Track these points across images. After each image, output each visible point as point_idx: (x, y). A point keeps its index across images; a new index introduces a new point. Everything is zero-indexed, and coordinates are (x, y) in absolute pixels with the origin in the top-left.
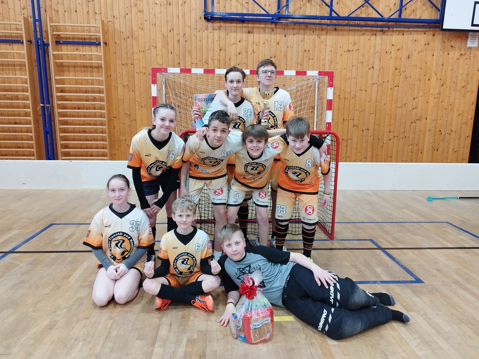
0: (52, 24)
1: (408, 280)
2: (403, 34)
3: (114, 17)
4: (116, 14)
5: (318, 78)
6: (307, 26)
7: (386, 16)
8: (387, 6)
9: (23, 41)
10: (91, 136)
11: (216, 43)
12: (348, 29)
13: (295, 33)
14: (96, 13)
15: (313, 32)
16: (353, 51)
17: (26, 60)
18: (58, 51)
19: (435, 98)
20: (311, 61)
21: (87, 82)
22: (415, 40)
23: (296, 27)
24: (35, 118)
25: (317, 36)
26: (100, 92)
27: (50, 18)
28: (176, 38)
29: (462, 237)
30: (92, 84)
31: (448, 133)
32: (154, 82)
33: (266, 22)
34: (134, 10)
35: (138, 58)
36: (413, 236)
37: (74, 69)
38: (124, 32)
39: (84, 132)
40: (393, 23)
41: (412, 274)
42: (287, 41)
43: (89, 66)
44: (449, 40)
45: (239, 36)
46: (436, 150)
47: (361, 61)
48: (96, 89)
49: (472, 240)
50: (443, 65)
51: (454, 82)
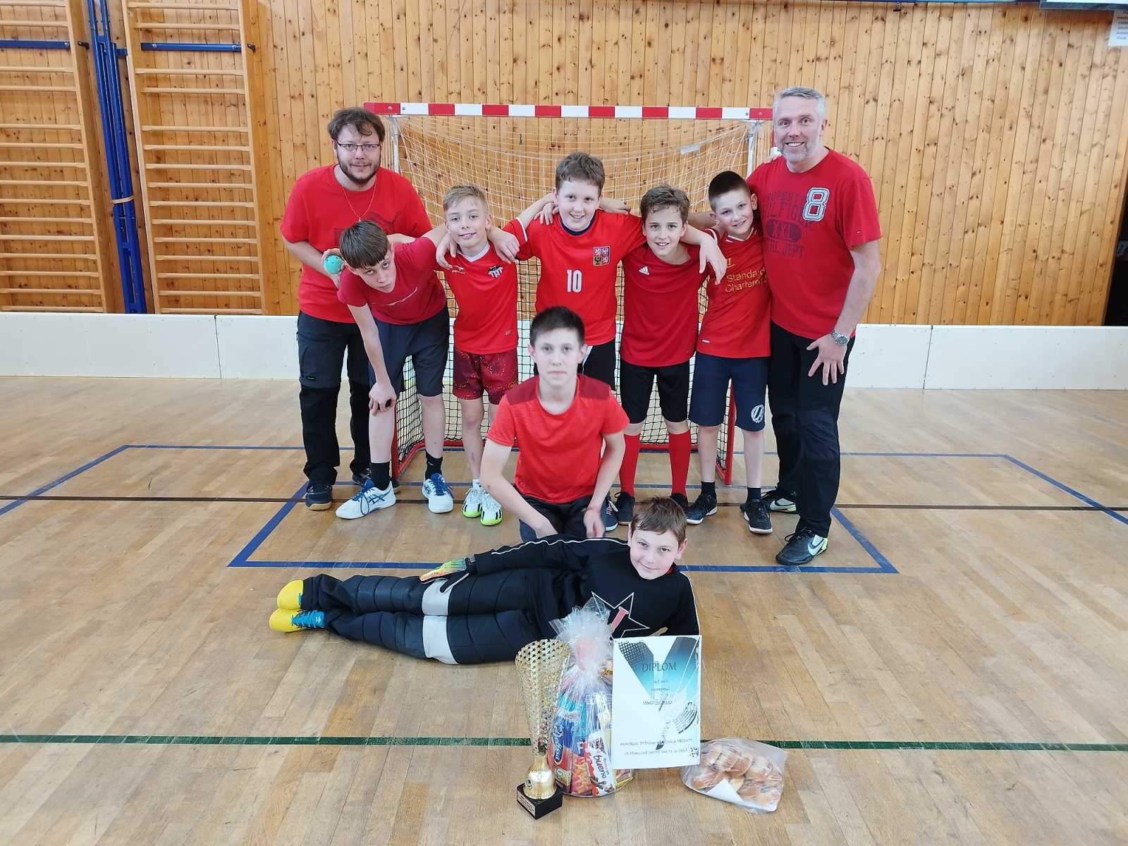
2: (951, 17)
5: (746, 124)
6: (718, 2)
9: (69, 45)
10: (225, 261)
16: (827, 58)
17: (77, 88)
18: (148, 66)
19: (1024, 173)
20: (727, 85)
21: (213, 137)
22: (980, 32)
23: (692, 2)
24: (99, 220)
25: (741, 24)
26: (242, 160)
28: (413, 32)
30: (224, 142)
31: (1053, 258)
35: (327, 82)
37: (184, 107)
38: (295, 22)
39: (210, 251)
41: (876, 554)
42: (671, 36)
43: (218, 101)
44: (1064, 31)
45: (558, 26)
46: (1023, 297)
47: (847, 85)
48: (233, 155)
50: (1046, 92)
51: (1073, 134)
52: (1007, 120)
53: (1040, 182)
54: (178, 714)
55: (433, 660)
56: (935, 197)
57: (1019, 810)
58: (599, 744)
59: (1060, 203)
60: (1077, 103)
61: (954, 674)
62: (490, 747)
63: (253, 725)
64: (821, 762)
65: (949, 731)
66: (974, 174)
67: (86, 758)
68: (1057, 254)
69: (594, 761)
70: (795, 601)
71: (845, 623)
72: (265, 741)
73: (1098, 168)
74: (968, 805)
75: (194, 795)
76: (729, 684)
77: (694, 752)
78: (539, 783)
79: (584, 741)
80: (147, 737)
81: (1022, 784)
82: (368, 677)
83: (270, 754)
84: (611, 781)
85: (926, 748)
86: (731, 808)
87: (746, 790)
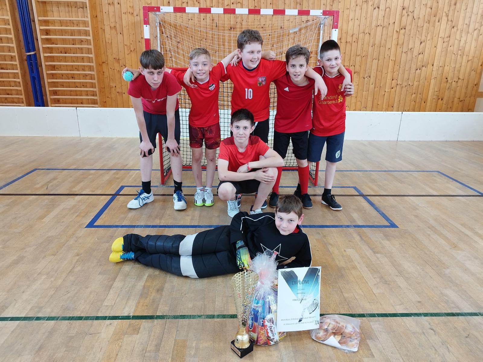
10: (81, 82)
21: (72, 23)
24: (21, 63)
26: (86, 34)
30: (78, 25)
39: (73, 78)
46: (440, 99)
48: (82, 32)
50: (455, 4)
51: (466, 24)
52: (437, 17)
53: (451, 46)
54: (62, 305)
55: (187, 277)
56: (403, 54)
57: (473, 348)
58: (271, 321)
59: (459, 57)
60: (469, 10)
61: (432, 278)
62: (216, 320)
63: (99, 309)
64: (376, 324)
65: (434, 307)
66: (421, 43)
67: (15, 329)
68: (456, 80)
69: (269, 329)
70: (353, 242)
71: (377, 253)
72: (105, 318)
73: (477, 40)
74: (449, 346)
75: (70, 348)
76: (327, 284)
77: (317, 322)
78: (242, 341)
79: (264, 319)
80: (46, 317)
81: (472, 334)
82: (154, 284)
83: (107, 325)
84: (277, 338)
85: (424, 316)
86: (335, 350)
87: (342, 341)
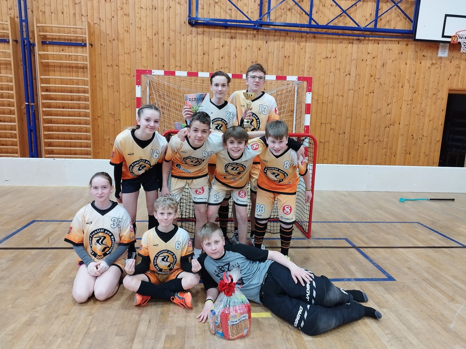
0: (39, 25)
1: (381, 277)
2: (378, 44)
3: (100, 19)
4: (102, 16)
5: (297, 83)
6: (287, 34)
7: (363, 25)
8: (364, 16)
9: (9, 41)
10: (75, 135)
11: (199, 47)
12: (326, 38)
13: (276, 40)
14: (82, 15)
15: (293, 39)
16: (330, 58)
17: (12, 59)
18: (44, 51)
19: (407, 105)
20: (291, 67)
21: (72, 82)
22: (390, 49)
23: (276, 34)
24: (19, 116)
25: (296, 43)
26: (85, 92)
27: (36, 19)
28: (161, 41)
29: (432, 237)
30: (77, 84)
31: (420, 138)
32: (139, 83)
33: (248, 28)
34: (120, 13)
35: (123, 60)
36: (386, 235)
37: (60, 69)
38: (110, 35)
39: (69, 130)
40: (368, 33)
41: (384, 272)
42: (268, 47)
43: (75, 67)
44: (421, 50)
45: (222, 41)
46: (408, 154)
47: (338, 68)
48: (80, 89)
49: (441, 240)
50: (415, 73)
51: (426, 90)
52: (400, 84)
53: (414, 108)
56: (373, 114)
